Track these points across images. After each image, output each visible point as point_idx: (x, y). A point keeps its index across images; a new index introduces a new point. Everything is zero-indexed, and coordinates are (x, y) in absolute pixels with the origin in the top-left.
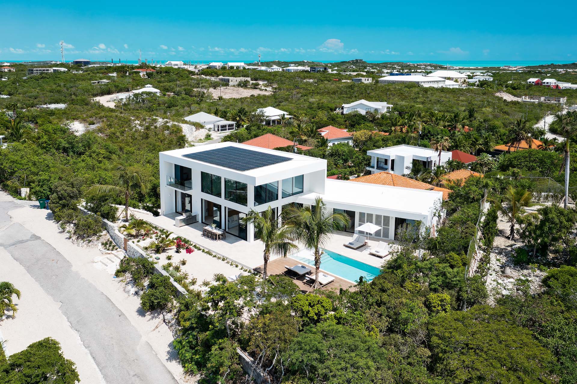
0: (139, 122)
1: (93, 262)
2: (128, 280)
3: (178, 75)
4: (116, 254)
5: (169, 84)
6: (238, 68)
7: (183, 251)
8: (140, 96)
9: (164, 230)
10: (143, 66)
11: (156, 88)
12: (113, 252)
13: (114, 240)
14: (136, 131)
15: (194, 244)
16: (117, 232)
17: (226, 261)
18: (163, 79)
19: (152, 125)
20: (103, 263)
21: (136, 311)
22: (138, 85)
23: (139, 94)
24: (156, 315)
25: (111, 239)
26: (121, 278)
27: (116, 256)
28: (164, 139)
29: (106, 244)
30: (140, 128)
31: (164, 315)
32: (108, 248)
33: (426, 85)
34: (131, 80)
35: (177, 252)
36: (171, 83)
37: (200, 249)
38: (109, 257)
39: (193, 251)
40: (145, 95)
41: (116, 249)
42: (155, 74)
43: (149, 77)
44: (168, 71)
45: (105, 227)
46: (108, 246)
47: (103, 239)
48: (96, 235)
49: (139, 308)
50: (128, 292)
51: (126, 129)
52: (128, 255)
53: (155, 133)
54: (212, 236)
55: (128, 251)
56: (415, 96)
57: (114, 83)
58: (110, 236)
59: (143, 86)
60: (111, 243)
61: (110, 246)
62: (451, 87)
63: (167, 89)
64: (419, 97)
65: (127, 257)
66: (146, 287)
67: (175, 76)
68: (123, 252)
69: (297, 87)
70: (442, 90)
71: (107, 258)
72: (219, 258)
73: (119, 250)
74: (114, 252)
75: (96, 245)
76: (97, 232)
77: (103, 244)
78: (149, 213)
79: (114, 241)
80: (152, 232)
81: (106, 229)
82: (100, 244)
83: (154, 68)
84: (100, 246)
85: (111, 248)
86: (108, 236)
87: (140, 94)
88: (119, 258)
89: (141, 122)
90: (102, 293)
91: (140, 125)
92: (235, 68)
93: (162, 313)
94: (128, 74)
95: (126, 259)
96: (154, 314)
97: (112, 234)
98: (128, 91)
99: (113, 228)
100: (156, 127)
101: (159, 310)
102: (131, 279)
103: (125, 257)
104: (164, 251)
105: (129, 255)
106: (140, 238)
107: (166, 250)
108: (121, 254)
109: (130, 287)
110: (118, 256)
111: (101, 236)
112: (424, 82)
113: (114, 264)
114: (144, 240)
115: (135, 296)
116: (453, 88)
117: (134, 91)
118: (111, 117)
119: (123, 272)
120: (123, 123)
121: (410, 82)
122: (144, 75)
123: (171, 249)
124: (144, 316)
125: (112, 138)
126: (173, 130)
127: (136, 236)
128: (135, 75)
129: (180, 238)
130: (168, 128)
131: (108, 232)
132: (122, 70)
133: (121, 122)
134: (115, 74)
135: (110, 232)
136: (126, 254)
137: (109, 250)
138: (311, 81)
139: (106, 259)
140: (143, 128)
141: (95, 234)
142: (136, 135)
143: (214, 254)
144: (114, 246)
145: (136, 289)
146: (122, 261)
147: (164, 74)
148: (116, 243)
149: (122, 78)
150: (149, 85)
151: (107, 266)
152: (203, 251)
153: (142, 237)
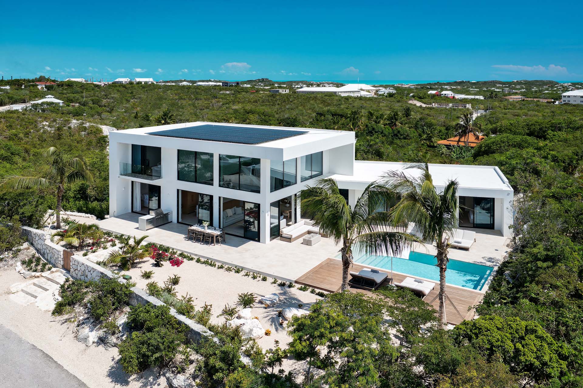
0: (47, 123)
1: (9, 293)
2: (81, 318)
3: (83, 87)
4: (49, 277)
5: (73, 95)
6: (146, 83)
7: (166, 264)
8: (39, 107)
9: (122, 235)
10: (41, 79)
11: (58, 99)
12: (44, 274)
13: (43, 255)
14: (44, 132)
15: (179, 252)
16: (48, 242)
17: (243, 273)
18: (65, 91)
19: (64, 127)
20: (28, 293)
21: (106, 374)
22: (36, 97)
23: (38, 104)
24: (151, 379)
25: (37, 255)
26: (66, 317)
27: (49, 279)
28: (82, 141)
29: (30, 262)
30: (49, 129)
31: (168, 379)
32: (34, 268)
33: (343, 95)
34: (28, 92)
35: (157, 265)
36: (75, 95)
37: (192, 259)
38: (37, 283)
39: (182, 262)
40: (45, 106)
41: (49, 269)
42: (55, 86)
43: (48, 90)
44: (70, 85)
45: (27, 237)
46: (33, 265)
47: (23, 256)
48: (11, 250)
49: (113, 367)
50: (85, 339)
51: (32, 131)
52: (72, 277)
53: (70, 133)
54: (207, 239)
55: (72, 270)
56: (338, 103)
57: (8, 95)
58: (36, 249)
59: (43, 97)
60: (38, 260)
61: (36, 265)
62: (368, 96)
63: (72, 100)
64: (342, 104)
65: (71, 279)
66: (120, 328)
67: (79, 88)
68: (62, 272)
69: (216, 97)
70: (361, 98)
71: (35, 284)
72: (229, 270)
73: (54, 269)
74: (46, 274)
75: (12, 265)
76: (12, 245)
77: (23, 263)
78: (89, 215)
79: (44, 257)
80: (103, 240)
81: (27, 240)
82: (19, 264)
83: (54, 81)
84: (19, 267)
85: (39, 268)
86: (32, 251)
87: (40, 105)
88: (57, 283)
89: (50, 123)
90: (34, 347)
91: (49, 126)
92: (143, 83)
93: (164, 375)
94: (23, 87)
95: (71, 282)
96: (147, 378)
97: (39, 247)
98: (24, 102)
99: (41, 238)
100: (70, 128)
101: (156, 369)
102: (86, 316)
103: (67, 280)
104: (134, 265)
105: (74, 275)
106: (87, 250)
107: (136, 263)
108: (60, 276)
109: (86, 331)
110: (55, 279)
111: (19, 251)
112: (341, 92)
113: (50, 292)
114: (94, 252)
115: (100, 347)
116: (370, 97)
117: (32, 102)
118: (11, 118)
119: (70, 305)
120: (27, 123)
121: (327, 92)
122: (42, 88)
123: (144, 262)
124: (127, 383)
125: (14, 139)
126: (91, 131)
127: (80, 247)
128: (32, 88)
129: (154, 244)
130: (85, 129)
131: (32, 244)
132: (16, 83)
133: (24, 123)
134: (8, 87)
135: (35, 244)
136: (68, 275)
137: (35, 271)
138: (228, 92)
139: (32, 286)
140: (53, 129)
141: (8, 249)
142: (45, 136)
143: (218, 264)
144: (44, 265)
145: (101, 333)
146: (62, 287)
147: (66, 87)
148: (47, 260)
149: (16, 91)
150: (50, 96)
151: (36, 297)
152: (198, 261)
153: (90, 248)
